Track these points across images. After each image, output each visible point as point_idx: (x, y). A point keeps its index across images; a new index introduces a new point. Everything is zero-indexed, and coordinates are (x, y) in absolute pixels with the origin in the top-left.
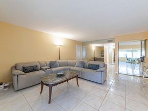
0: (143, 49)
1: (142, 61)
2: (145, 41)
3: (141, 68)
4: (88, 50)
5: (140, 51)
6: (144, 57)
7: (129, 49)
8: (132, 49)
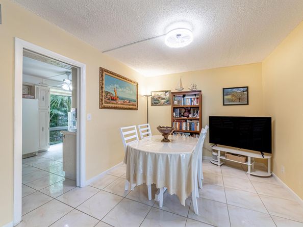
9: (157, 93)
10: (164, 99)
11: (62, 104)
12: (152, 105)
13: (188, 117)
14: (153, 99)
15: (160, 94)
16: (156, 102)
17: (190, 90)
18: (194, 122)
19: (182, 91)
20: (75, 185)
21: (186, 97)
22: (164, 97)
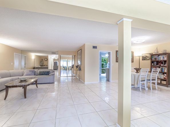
0: (73, 60)
1: (73, 68)
2: (74, 56)
3: (72, 72)
4: (27, 59)
5: (71, 61)
6: (73, 65)
7: (65, 60)
8: (67, 60)
9: (145, 55)
10: (149, 57)
11: (105, 60)
12: (142, 60)
13: (160, 65)
14: (143, 57)
15: (146, 55)
16: (144, 58)
17: (163, 53)
18: (164, 68)
19: (158, 53)
20: (109, 81)
21: (160, 56)
22: (149, 56)
